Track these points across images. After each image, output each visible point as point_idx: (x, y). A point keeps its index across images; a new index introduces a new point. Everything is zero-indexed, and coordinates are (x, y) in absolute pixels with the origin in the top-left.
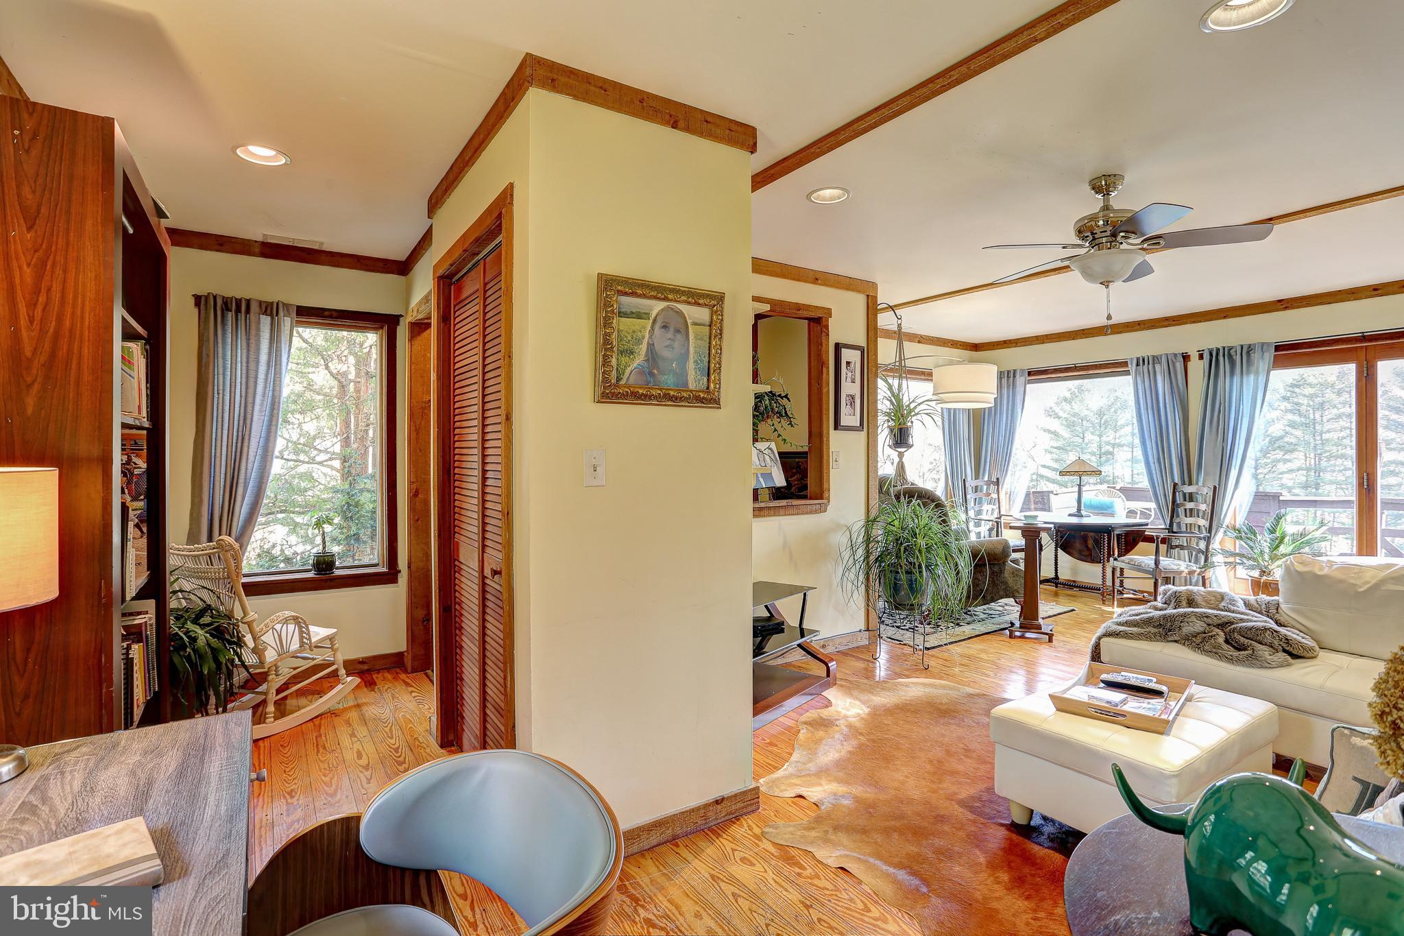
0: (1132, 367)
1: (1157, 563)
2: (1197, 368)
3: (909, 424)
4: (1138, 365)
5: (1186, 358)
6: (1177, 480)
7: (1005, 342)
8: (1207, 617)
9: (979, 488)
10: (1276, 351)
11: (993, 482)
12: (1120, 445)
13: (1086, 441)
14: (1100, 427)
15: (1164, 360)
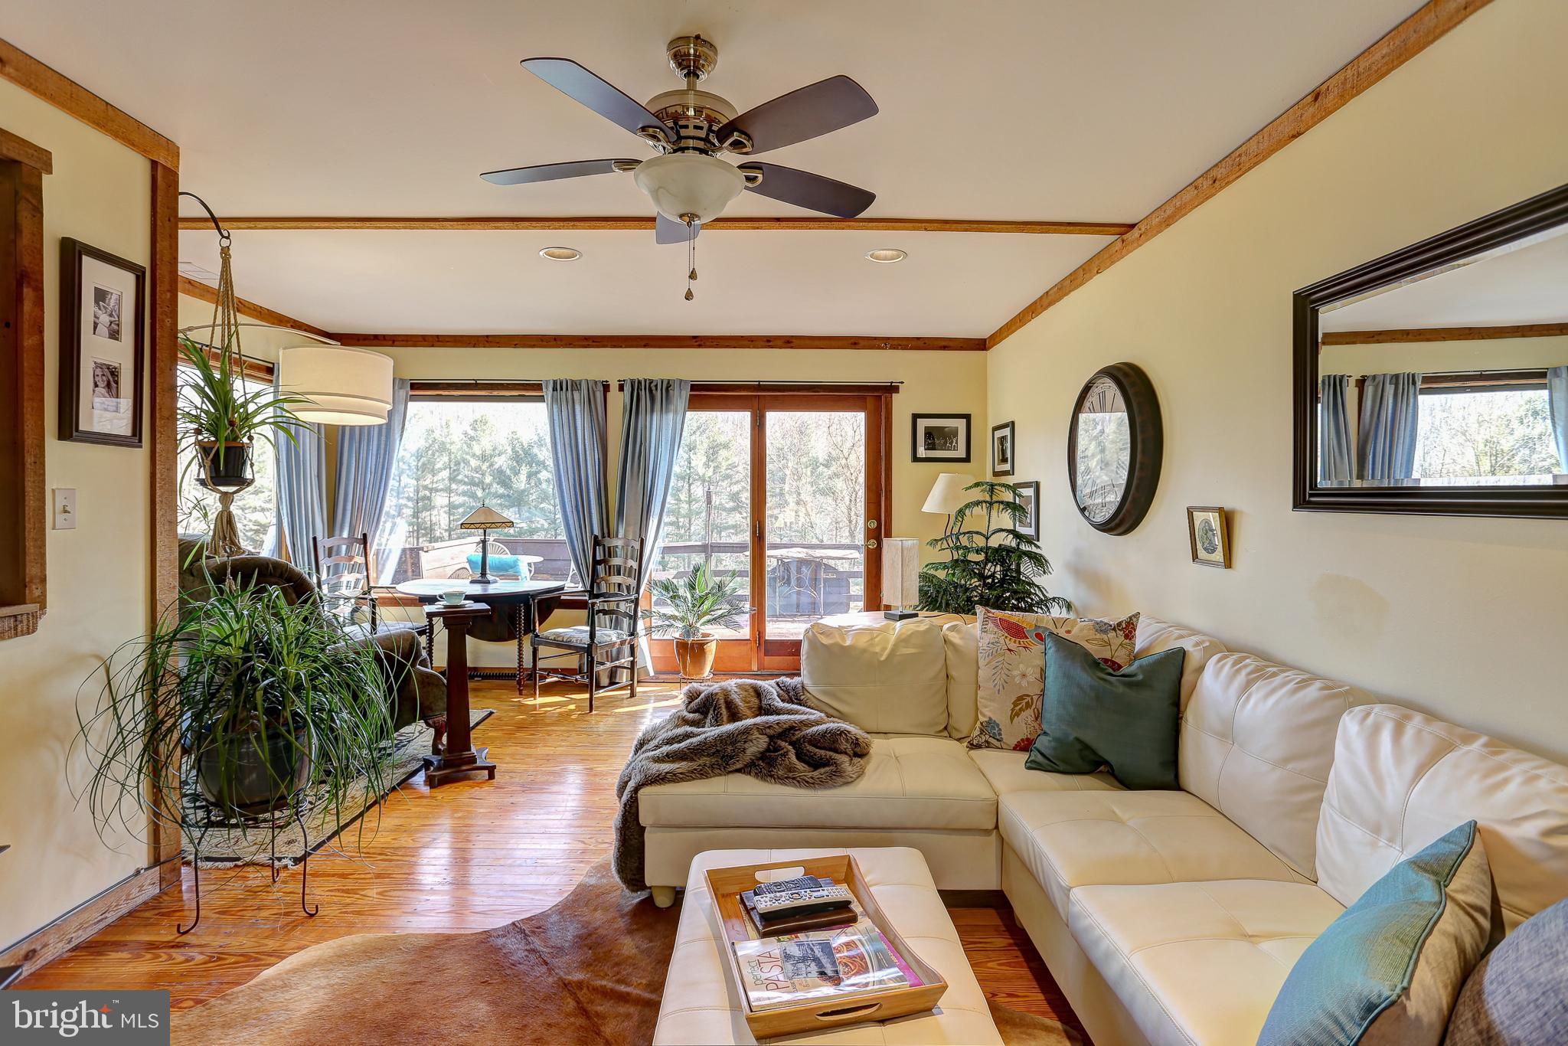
0: (548, 393)
1: (592, 635)
2: (618, 401)
3: (245, 440)
4: (555, 389)
5: (606, 388)
6: (597, 532)
7: (376, 337)
8: (769, 727)
9: (335, 549)
10: (692, 390)
11: (357, 540)
12: (437, 490)
13: (402, 484)
14: (418, 470)
15: (584, 386)
